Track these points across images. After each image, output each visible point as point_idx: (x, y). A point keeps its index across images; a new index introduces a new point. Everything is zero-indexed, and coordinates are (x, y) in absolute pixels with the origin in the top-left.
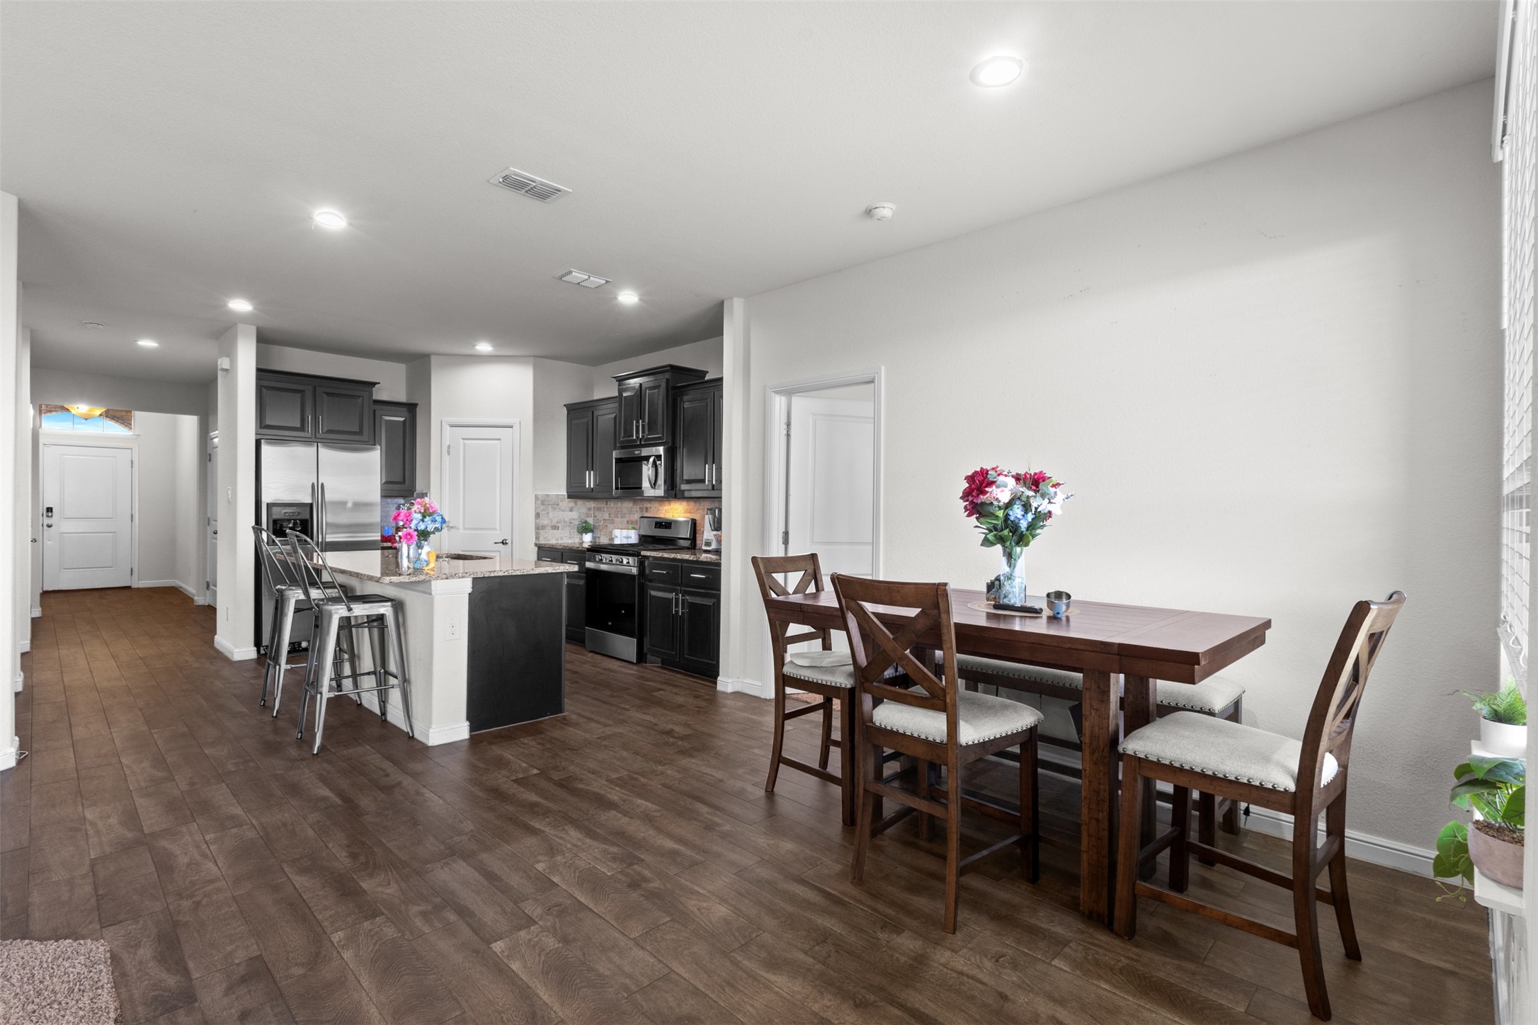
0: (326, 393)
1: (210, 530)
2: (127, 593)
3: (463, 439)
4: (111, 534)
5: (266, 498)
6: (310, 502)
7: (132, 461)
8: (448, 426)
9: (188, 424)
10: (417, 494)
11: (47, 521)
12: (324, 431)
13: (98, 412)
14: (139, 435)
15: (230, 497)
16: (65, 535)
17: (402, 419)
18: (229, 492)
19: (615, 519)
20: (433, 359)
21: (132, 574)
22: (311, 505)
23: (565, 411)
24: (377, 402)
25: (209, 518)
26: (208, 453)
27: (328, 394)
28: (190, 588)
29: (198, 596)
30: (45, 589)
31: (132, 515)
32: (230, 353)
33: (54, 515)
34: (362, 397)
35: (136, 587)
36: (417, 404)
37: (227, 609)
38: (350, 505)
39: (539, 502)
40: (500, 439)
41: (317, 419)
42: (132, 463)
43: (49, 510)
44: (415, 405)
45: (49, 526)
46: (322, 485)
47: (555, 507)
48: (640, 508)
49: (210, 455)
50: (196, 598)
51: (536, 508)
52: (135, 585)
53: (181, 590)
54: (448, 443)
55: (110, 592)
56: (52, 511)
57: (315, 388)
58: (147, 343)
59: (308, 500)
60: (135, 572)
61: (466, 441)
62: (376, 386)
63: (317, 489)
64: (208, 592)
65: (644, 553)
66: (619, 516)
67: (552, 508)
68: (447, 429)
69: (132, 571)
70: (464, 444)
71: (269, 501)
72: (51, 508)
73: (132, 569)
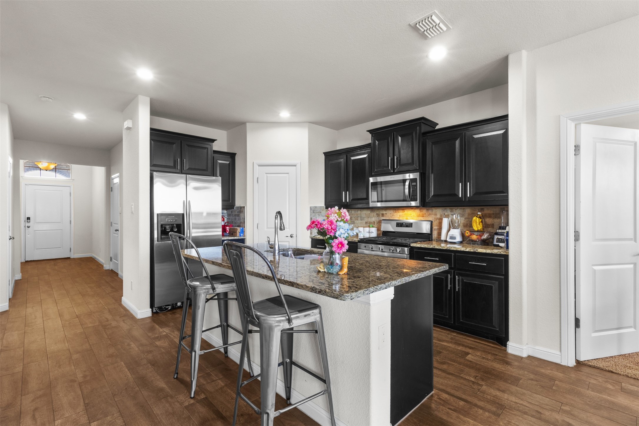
0: (187, 145)
1: (113, 229)
2: (68, 261)
3: (266, 173)
4: (60, 231)
5: (156, 211)
6: (182, 213)
7: (70, 193)
8: (257, 166)
9: (99, 171)
10: (237, 207)
11: (27, 224)
12: (187, 169)
13: (52, 166)
14: (73, 180)
15: (133, 210)
16: (37, 231)
17: (228, 162)
18: (133, 207)
19: (355, 221)
20: (248, 125)
21: (70, 251)
22: (183, 214)
23: (323, 156)
24: (215, 152)
25: (111, 222)
26: (111, 187)
27: (188, 146)
28: (101, 259)
29: (106, 265)
30: (26, 260)
31: (70, 221)
32: (133, 116)
33: (31, 221)
34: (208, 148)
35: (73, 257)
36: (236, 154)
37: (132, 282)
38: (205, 214)
39: (312, 211)
40: (288, 173)
41: (183, 161)
42: (70, 194)
43: (28, 218)
44: (234, 155)
45: (28, 227)
46: (189, 201)
47: (320, 214)
48: (377, 214)
49: (112, 188)
50: (104, 266)
51: (310, 215)
52: (72, 257)
53: (95, 259)
54: (257, 177)
55: (59, 261)
56: (30, 219)
57: (181, 141)
58: (80, 116)
59: (181, 211)
60: (72, 250)
61: (268, 175)
62: (215, 142)
63: (187, 205)
64: (111, 262)
65: (412, 245)
66: (359, 219)
67: (318, 214)
68: (256, 167)
69: (70, 249)
70: (267, 176)
71: (159, 212)
72: (30, 218)
73: (70, 248)
